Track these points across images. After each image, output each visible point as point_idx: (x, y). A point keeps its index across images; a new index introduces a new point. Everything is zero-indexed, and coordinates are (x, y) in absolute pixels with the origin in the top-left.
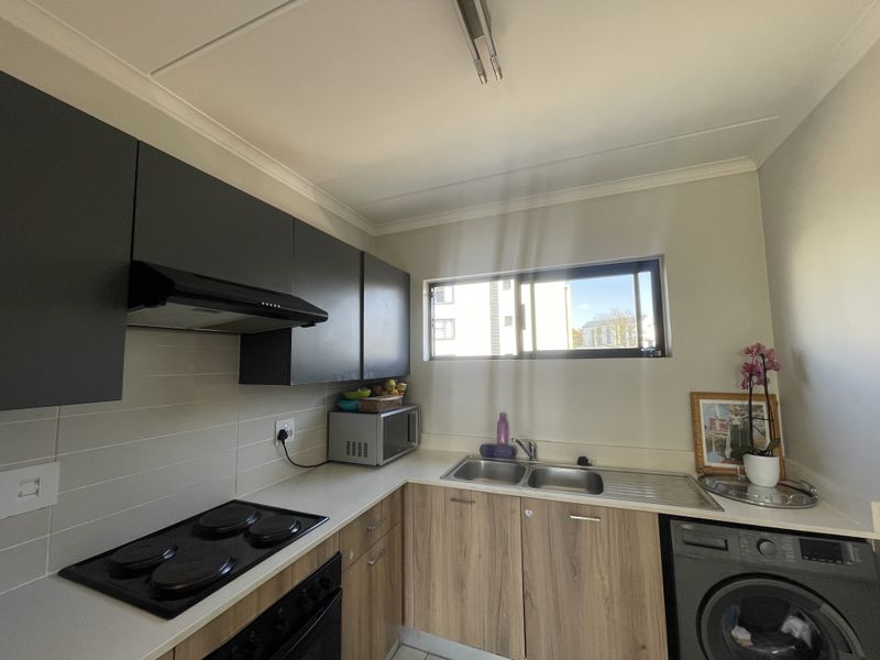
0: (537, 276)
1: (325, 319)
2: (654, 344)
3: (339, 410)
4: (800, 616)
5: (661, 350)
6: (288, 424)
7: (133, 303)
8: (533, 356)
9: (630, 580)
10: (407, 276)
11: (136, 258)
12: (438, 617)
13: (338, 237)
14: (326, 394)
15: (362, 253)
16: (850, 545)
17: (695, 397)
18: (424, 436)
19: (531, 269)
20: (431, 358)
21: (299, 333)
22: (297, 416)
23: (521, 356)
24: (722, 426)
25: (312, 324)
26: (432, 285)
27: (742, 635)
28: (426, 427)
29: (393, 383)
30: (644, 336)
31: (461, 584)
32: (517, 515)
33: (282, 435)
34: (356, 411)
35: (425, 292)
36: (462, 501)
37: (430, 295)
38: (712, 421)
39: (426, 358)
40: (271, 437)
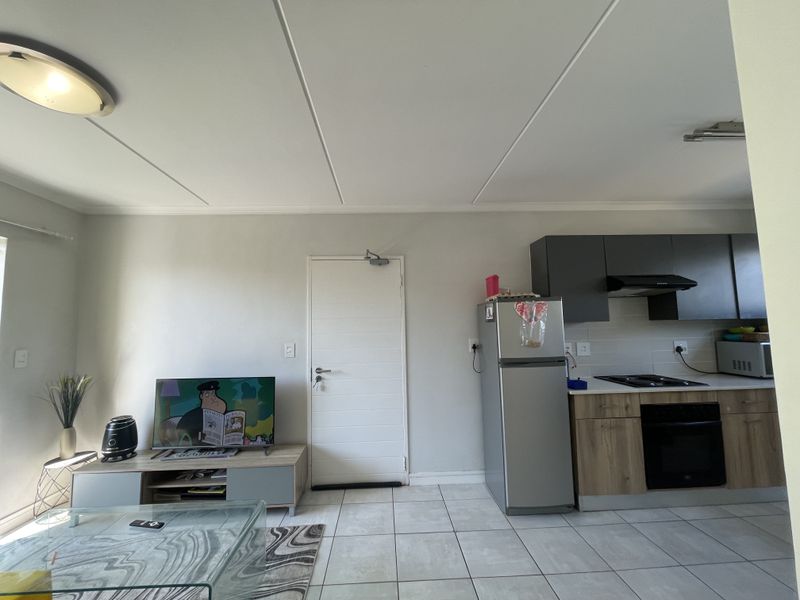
1: (695, 285)
3: (725, 340)
6: (683, 344)
7: (609, 290)
11: (608, 275)
15: (730, 235)
21: (680, 294)
25: (688, 288)
33: (679, 350)
34: (739, 340)
40: (670, 350)
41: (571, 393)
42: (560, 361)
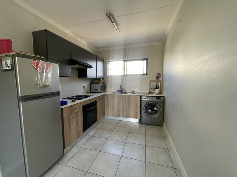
0: (127, 60)
1: (93, 67)
2: (146, 73)
3: (92, 84)
4: (156, 107)
5: (147, 74)
6: (85, 85)
8: (126, 75)
9: (136, 104)
10: (104, 60)
11: (71, 58)
12: (110, 113)
13: (91, 52)
14: (90, 81)
15: (96, 56)
16: (161, 97)
17: (150, 81)
18: (107, 89)
19: (126, 59)
20: (108, 75)
21: (88, 69)
22: (86, 84)
23: (124, 75)
24: (154, 86)
25: (91, 68)
26: (108, 62)
27: (150, 111)
28: (107, 87)
29: (101, 79)
30: (144, 72)
31: (113, 108)
32: (122, 98)
33: (84, 87)
34: (96, 84)
35: (107, 63)
36: (113, 96)
37: (108, 63)
38: (152, 85)
39: (107, 75)
40: (82, 87)
41: (62, 107)
42: (57, 94)
